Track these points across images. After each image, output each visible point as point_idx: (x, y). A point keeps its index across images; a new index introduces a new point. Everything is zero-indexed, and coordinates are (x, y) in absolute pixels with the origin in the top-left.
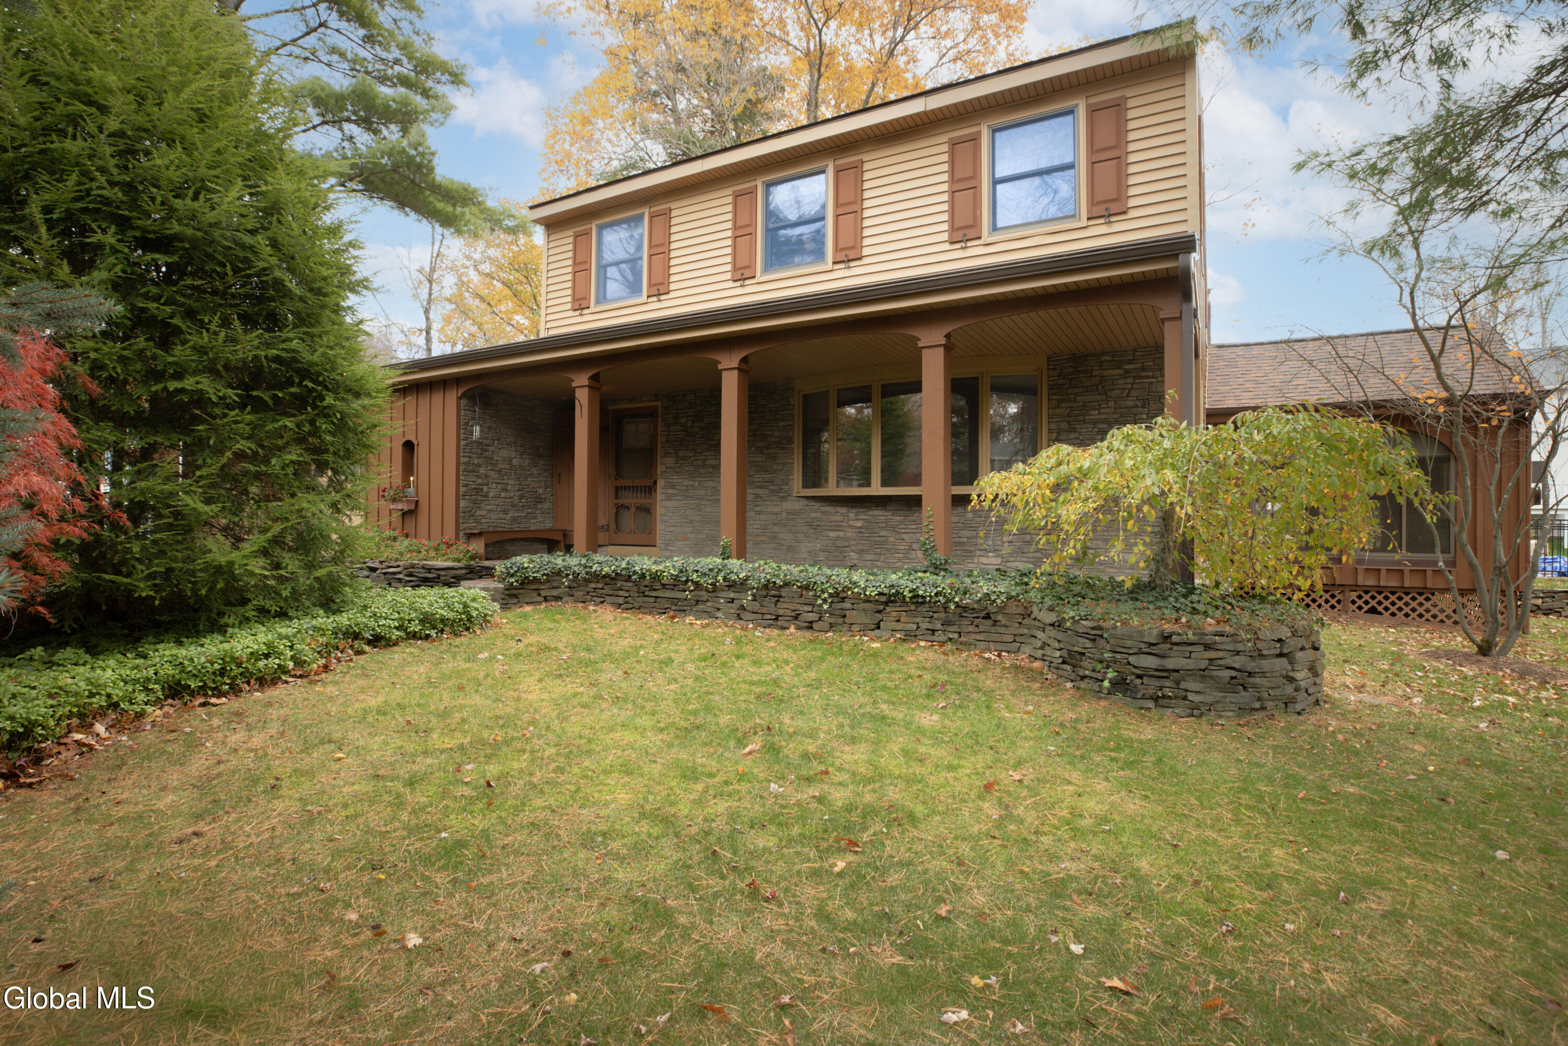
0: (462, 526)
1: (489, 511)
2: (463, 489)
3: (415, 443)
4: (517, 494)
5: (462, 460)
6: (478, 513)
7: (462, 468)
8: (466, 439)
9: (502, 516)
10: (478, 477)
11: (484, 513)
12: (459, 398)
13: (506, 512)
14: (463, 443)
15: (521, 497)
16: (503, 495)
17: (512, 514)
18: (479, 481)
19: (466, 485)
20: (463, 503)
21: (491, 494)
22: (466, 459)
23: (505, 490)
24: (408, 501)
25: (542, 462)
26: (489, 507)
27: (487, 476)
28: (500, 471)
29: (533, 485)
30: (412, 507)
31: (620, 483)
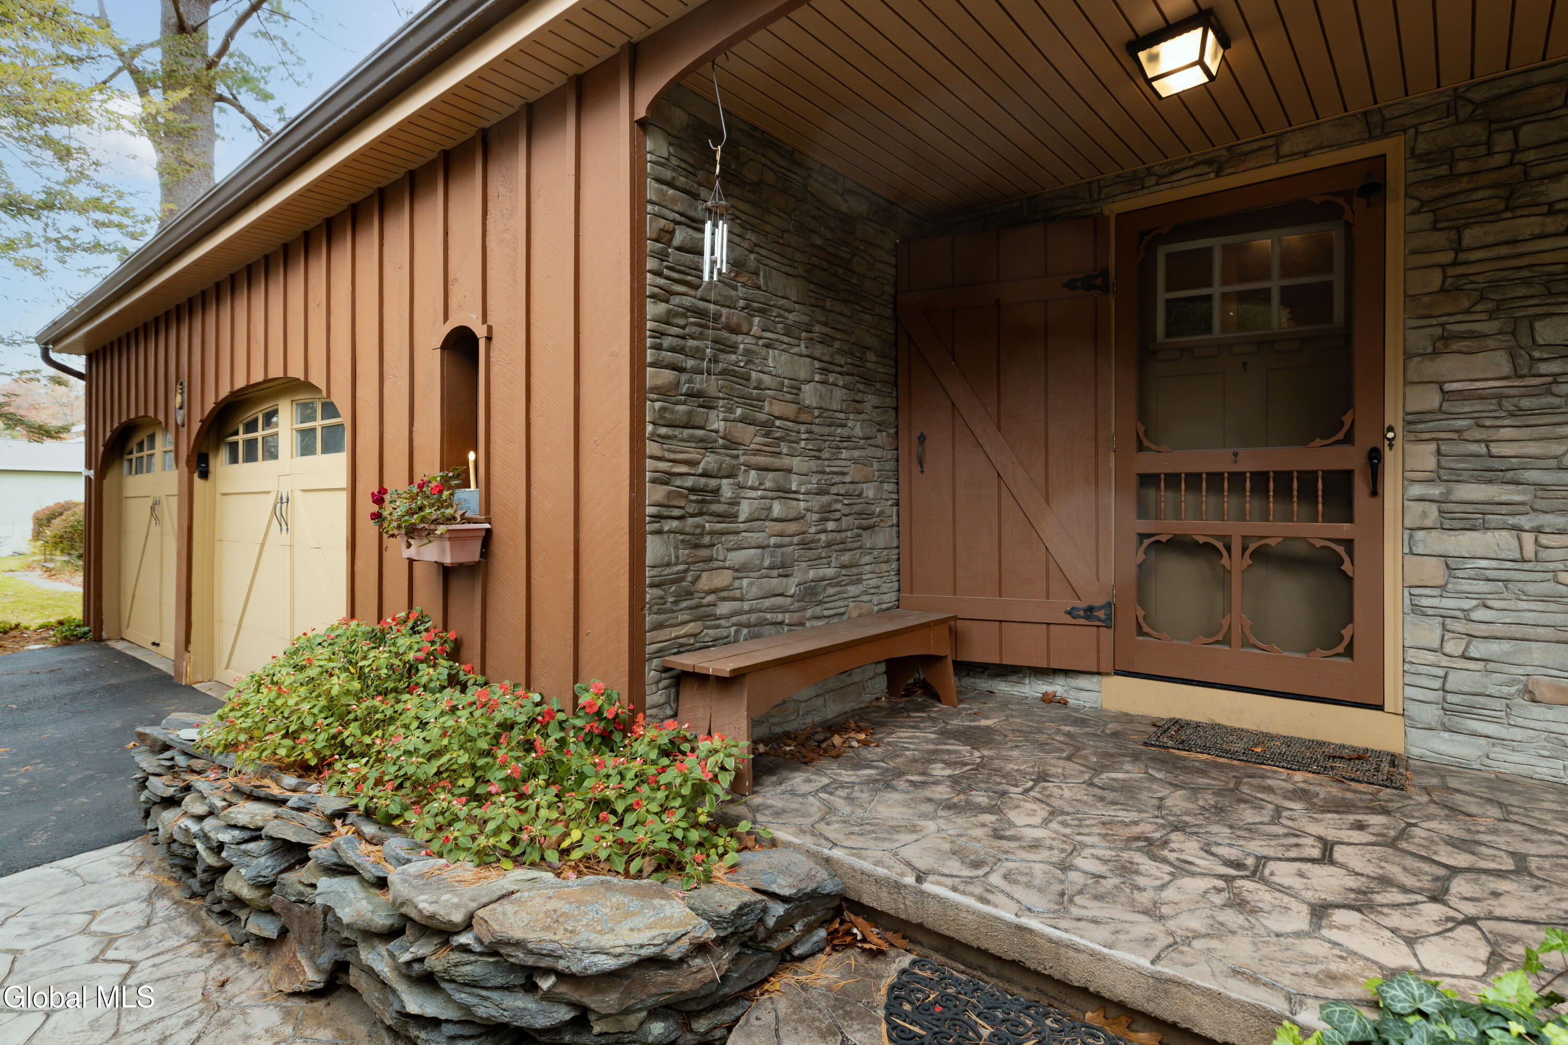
0: (654, 641)
1: (740, 570)
2: (654, 494)
3: (480, 331)
4: (817, 502)
5: (655, 377)
6: (705, 582)
7: (652, 408)
8: (664, 296)
9: (775, 583)
10: (706, 445)
11: (722, 579)
12: (642, 126)
13: (784, 568)
14: (653, 309)
15: (826, 513)
16: (777, 509)
17: (804, 573)
18: (709, 461)
19: (665, 479)
20: (654, 549)
21: (745, 509)
22: (666, 376)
23: (783, 492)
24: (455, 537)
25: (871, 400)
26: (738, 557)
27: (732, 444)
28: (766, 427)
29: (853, 472)
30: (472, 553)
31: (1151, 463)
